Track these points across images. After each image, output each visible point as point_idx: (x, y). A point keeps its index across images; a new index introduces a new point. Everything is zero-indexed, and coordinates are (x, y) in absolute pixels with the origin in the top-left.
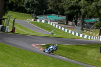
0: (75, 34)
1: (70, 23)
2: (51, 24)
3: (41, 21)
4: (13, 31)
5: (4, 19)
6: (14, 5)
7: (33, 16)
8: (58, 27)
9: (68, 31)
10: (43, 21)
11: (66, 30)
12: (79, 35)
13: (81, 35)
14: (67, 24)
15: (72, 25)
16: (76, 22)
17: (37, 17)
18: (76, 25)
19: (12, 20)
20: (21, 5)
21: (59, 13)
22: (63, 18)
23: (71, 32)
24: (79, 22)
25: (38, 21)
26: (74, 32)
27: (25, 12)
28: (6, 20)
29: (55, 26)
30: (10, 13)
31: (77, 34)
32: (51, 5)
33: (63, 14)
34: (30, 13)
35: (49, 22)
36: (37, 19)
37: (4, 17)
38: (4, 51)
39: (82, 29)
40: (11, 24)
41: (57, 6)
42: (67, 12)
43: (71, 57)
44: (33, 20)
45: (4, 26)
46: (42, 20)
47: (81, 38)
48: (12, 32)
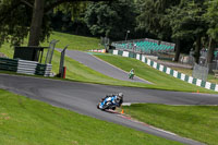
0: (194, 82)
1: (184, 59)
2: (143, 60)
4: (61, 75)
5: (42, 49)
6: (64, 19)
7: (103, 43)
8: (158, 67)
9: (179, 75)
10: (126, 54)
11: (175, 74)
12: (203, 84)
13: (208, 86)
14: (177, 60)
15: (188, 63)
16: (197, 56)
17: (113, 44)
18: (198, 62)
19: (58, 51)
20: (79, 19)
21: (160, 36)
22: (170, 47)
23: (187, 78)
24: (204, 56)
25: (115, 52)
26: (192, 79)
27: (88, 33)
28: (45, 51)
29: (152, 64)
30: (54, 36)
31: (199, 83)
32: (142, 20)
33: (168, 39)
34: (98, 35)
35: (138, 56)
36: (112, 48)
37: (42, 45)
38: (42, 117)
39: (211, 72)
41: (157, 21)
42: (177, 35)
43: (185, 132)
44: (103, 51)
45: (43, 63)
46: (123, 50)
47: (208, 92)
48: (59, 76)
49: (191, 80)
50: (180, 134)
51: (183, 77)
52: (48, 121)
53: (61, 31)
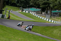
0: (46, 20)
1: (43, 13)
2: (32, 14)
3: (25, 12)
4: (9, 18)
5: (3, 11)
6: (10, 2)
7: (21, 9)
8: (36, 15)
9: (42, 18)
10: (27, 12)
11: (41, 17)
13: (50, 21)
14: (41, 14)
16: (47, 12)
18: (47, 14)
19: (8, 11)
20: (14, 2)
21: (37, 7)
25: (24, 11)
27: (16, 6)
28: (4, 11)
29: (34, 15)
30: (7, 7)
31: (47, 20)
34: (19, 7)
35: (30, 12)
36: (23, 10)
37: (3, 9)
39: (51, 17)
40: (7, 13)
41: (36, 2)
43: (44, 34)
44: (21, 11)
45: (4, 14)
49: (45, 19)
50: (42, 34)
51: (43, 18)
52: (5, 31)
53: (9, 5)
